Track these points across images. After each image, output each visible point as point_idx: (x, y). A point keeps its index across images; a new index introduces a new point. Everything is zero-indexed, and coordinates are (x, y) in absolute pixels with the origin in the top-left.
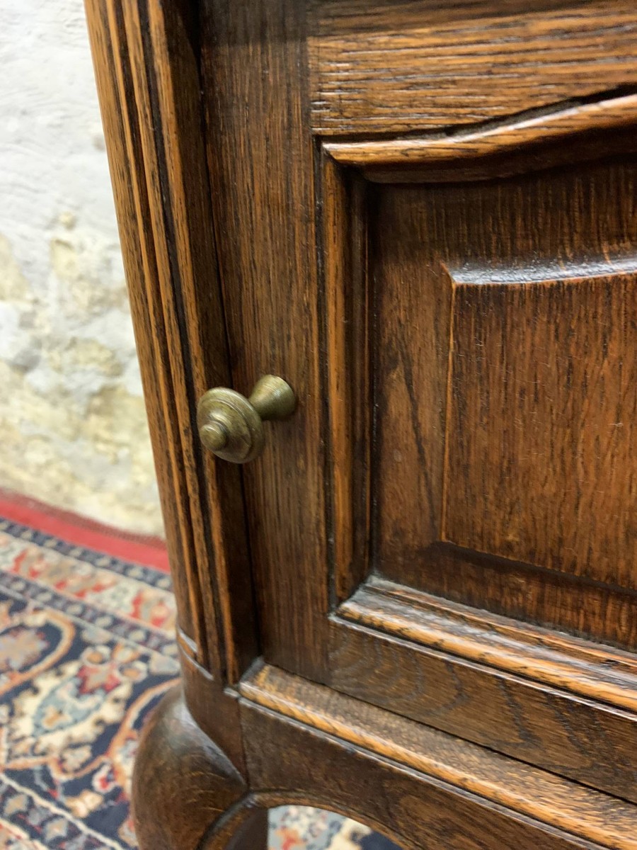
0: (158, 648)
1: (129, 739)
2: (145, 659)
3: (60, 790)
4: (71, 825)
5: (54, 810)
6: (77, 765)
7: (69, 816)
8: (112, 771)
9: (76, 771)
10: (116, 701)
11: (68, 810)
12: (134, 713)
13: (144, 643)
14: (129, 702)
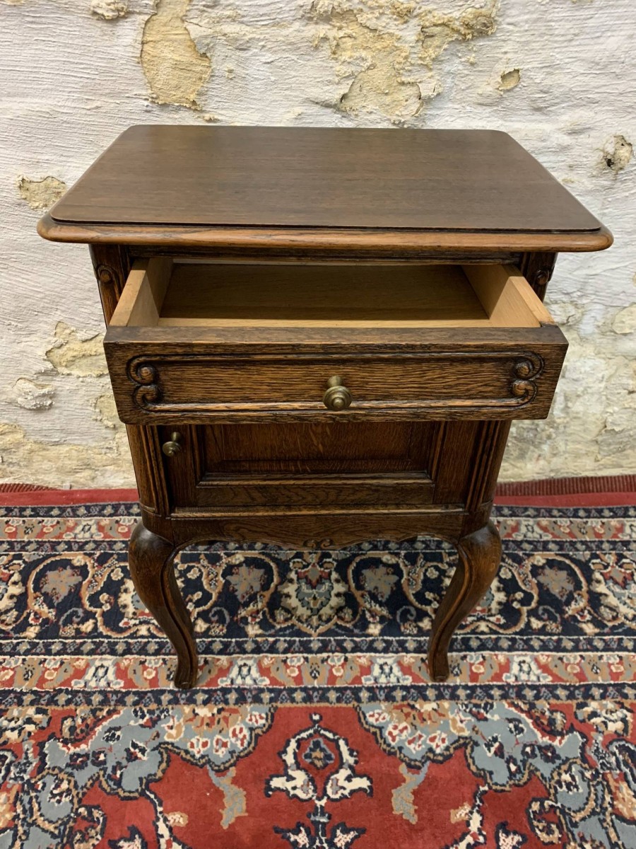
0: (23, 549)
1: (35, 598)
2: (19, 557)
3: (12, 633)
4: (29, 643)
5: (15, 641)
6: (13, 619)
7: (26, 640)
8: (36, 614)
9: (14, 622)
10: (15, 583)
11: (25, 638)
12: (31, 585)
13: (12, 549)
14: (24, 581)
